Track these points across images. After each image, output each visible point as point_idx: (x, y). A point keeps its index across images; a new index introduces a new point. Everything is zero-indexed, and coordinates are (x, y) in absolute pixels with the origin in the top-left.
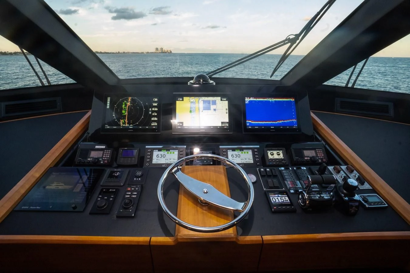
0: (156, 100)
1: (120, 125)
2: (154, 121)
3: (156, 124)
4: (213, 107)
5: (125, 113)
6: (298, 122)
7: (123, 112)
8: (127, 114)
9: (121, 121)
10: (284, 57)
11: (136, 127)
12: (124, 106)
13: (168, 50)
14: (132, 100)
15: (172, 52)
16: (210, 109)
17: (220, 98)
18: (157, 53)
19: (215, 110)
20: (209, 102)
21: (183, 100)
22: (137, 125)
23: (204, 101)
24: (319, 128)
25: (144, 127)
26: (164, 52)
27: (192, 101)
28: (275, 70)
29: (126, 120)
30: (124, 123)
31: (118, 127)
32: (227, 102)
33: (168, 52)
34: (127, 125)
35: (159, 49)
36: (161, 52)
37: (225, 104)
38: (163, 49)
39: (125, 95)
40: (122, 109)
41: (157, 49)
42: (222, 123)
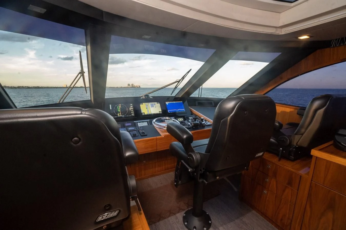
0: (132, 105)
1: (118, 116)
2: (133, 113)
3: (134, 114)
4: (154, 106)
5: (119, 110)
6: (185, 110)
7: (118, 110)
8: (120, 111)
9: (118, 114)
10: (176, 87)
11: (126, 116)
12: (118, 108)
13: (138, 85)
14: (121, 105)
15: (141, 87)
16: (153, 107)
17: (156, 103)
18: (129, 87)
19: (155, 107)
20: (153, 104)
21: (142, 104)
22: (126, 115)
23: (151, 104)
24: (193, 111)
25: (129, 116)
26: (134, 87)
27: (146, 104)
28: (173, 92)
29: (120, 114)
30: (120, 115)
31: (117, 117)
32: (159, 104)
33: (137, 87)
34: (121, 115)
35: (130, 85)
36: (132, 87)
37: (159, 105)
38: (134, 85)
39: (118, 104)
40: (117, 109)
41: (129, 85)
42: (159, 112)
